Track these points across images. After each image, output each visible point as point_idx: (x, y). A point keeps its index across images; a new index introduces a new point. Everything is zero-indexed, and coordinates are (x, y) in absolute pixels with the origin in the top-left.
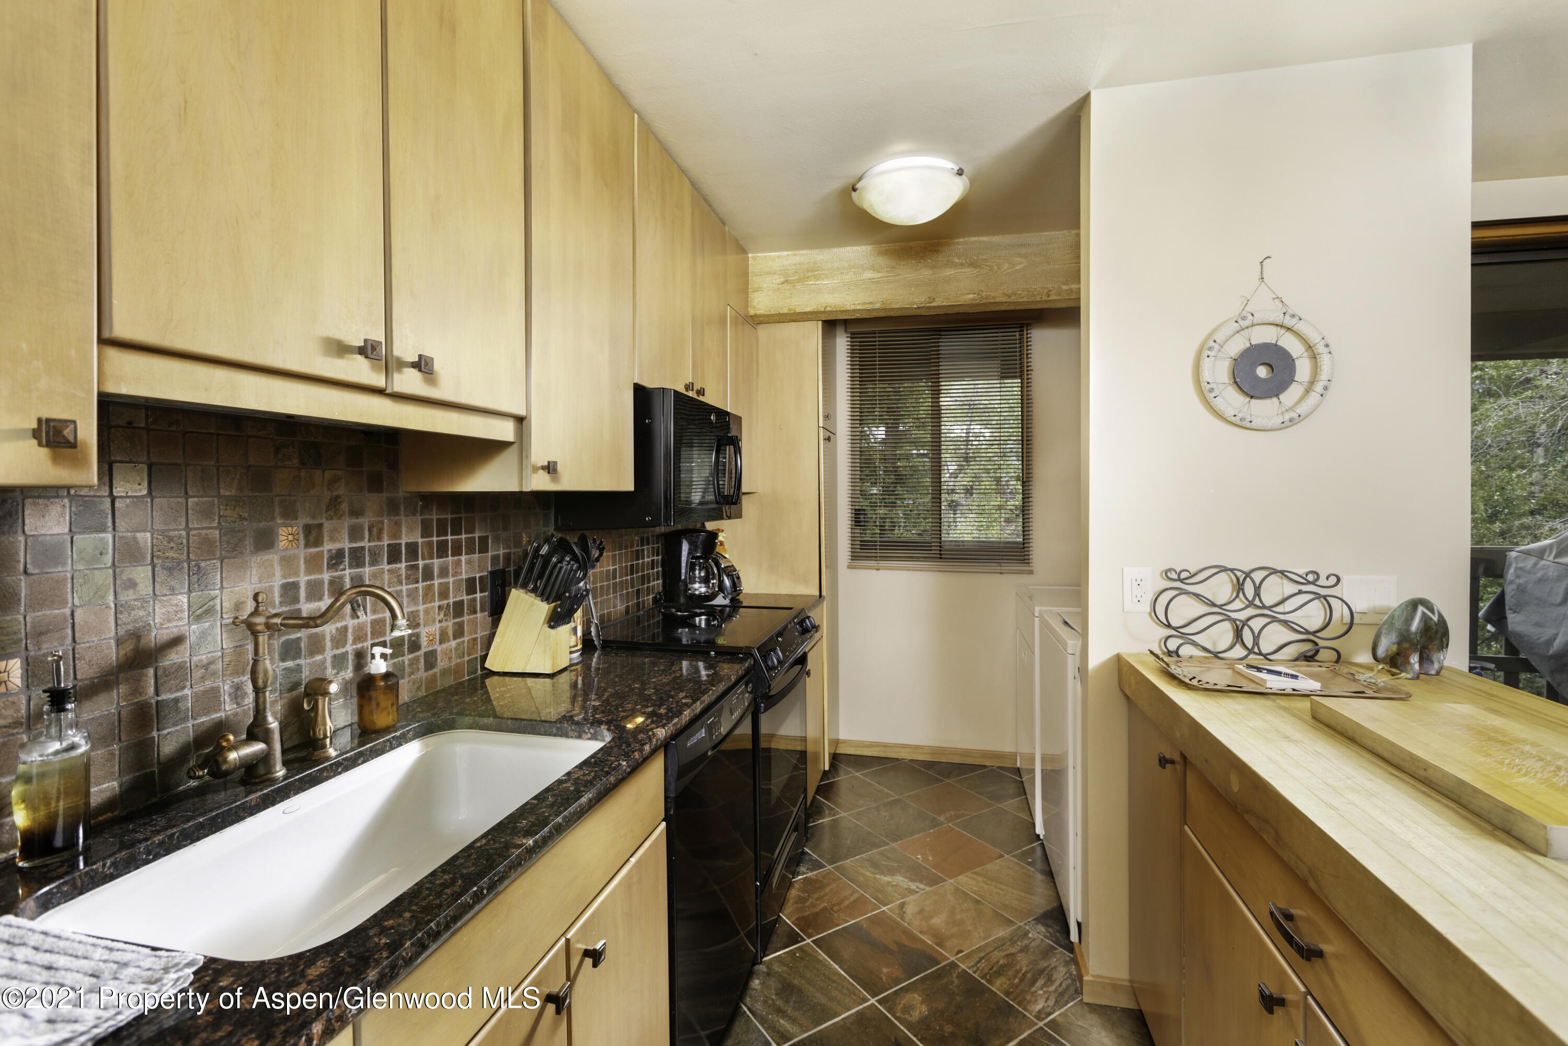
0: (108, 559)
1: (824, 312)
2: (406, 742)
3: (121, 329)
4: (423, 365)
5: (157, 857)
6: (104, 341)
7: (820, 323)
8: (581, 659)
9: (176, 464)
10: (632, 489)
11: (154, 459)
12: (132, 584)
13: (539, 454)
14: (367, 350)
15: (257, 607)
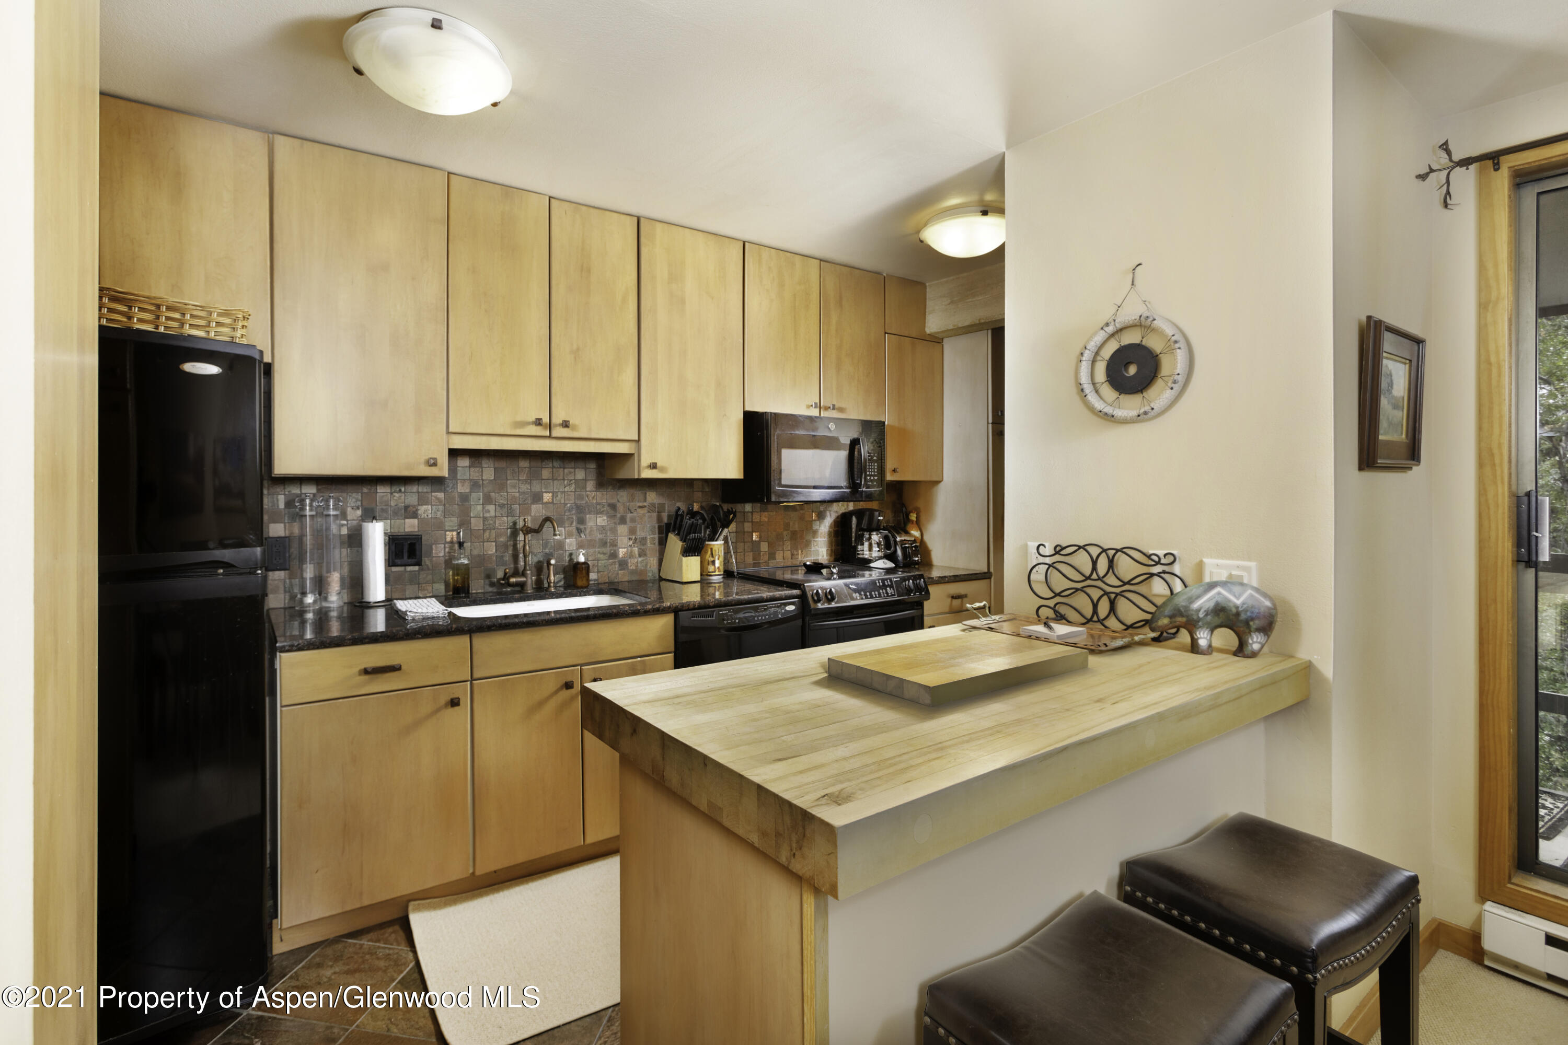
0: (481, 501)
1: (992, 322)
2: (589, 595)
3: (451, 430)
4: (566, 424)
5: (482, 604)
6: (448, 433)
7: (990, 332)
8: (722, 580)
9: (503, 468)
10: (742, 477)
11: (496, 466)
12: (488, 511)
13: (645, 460)
14: (538, 422)
15: (525, 523)
